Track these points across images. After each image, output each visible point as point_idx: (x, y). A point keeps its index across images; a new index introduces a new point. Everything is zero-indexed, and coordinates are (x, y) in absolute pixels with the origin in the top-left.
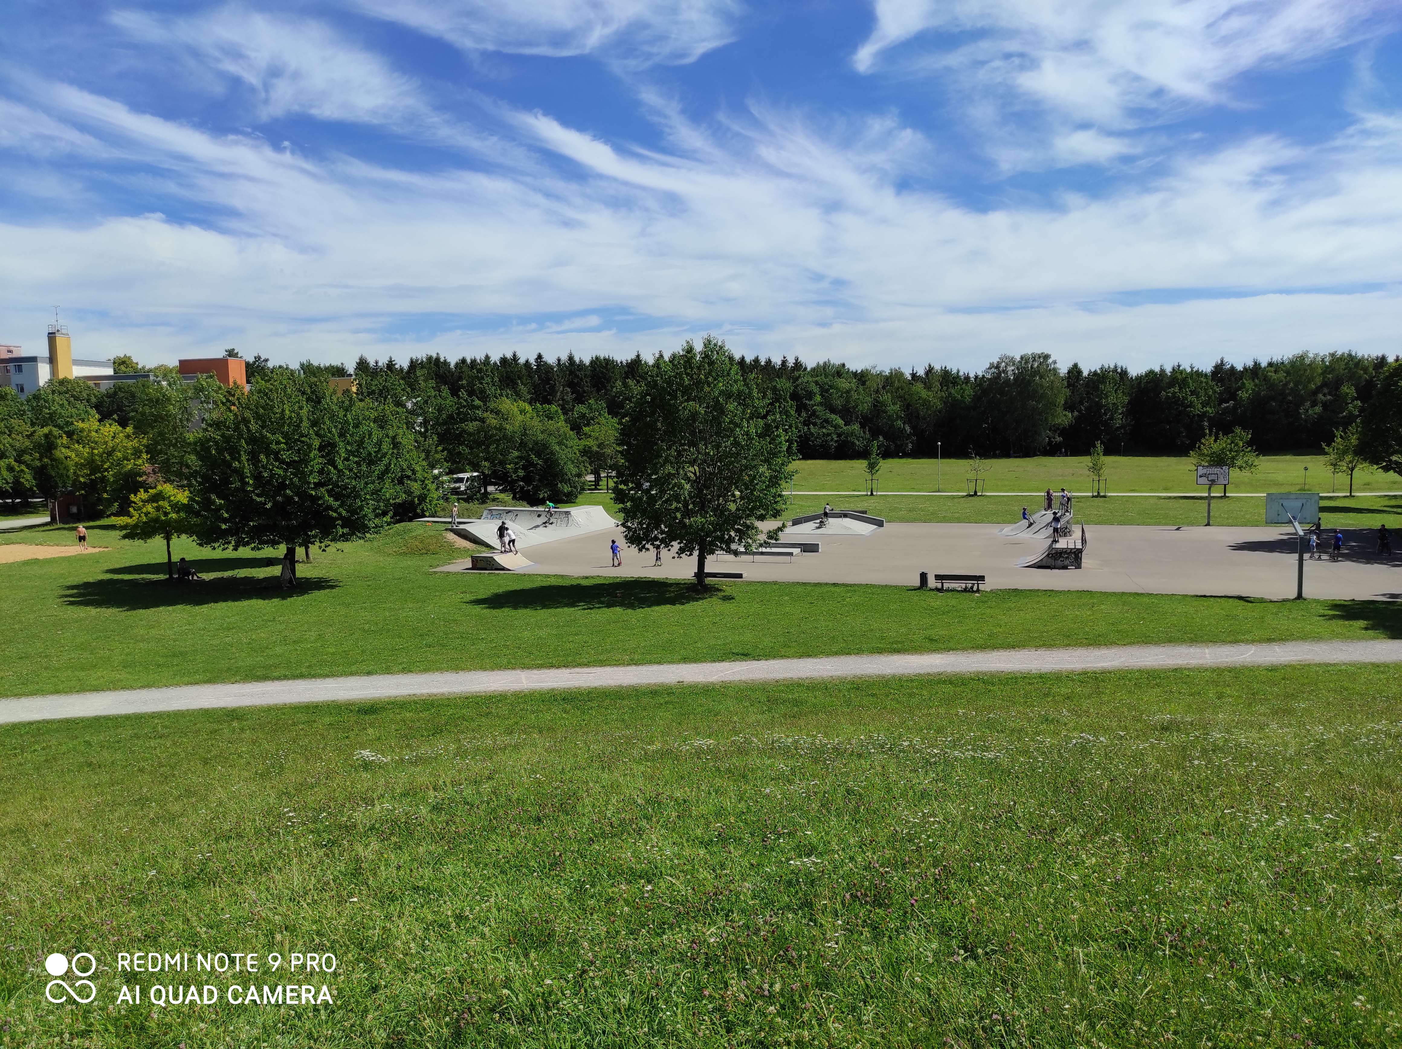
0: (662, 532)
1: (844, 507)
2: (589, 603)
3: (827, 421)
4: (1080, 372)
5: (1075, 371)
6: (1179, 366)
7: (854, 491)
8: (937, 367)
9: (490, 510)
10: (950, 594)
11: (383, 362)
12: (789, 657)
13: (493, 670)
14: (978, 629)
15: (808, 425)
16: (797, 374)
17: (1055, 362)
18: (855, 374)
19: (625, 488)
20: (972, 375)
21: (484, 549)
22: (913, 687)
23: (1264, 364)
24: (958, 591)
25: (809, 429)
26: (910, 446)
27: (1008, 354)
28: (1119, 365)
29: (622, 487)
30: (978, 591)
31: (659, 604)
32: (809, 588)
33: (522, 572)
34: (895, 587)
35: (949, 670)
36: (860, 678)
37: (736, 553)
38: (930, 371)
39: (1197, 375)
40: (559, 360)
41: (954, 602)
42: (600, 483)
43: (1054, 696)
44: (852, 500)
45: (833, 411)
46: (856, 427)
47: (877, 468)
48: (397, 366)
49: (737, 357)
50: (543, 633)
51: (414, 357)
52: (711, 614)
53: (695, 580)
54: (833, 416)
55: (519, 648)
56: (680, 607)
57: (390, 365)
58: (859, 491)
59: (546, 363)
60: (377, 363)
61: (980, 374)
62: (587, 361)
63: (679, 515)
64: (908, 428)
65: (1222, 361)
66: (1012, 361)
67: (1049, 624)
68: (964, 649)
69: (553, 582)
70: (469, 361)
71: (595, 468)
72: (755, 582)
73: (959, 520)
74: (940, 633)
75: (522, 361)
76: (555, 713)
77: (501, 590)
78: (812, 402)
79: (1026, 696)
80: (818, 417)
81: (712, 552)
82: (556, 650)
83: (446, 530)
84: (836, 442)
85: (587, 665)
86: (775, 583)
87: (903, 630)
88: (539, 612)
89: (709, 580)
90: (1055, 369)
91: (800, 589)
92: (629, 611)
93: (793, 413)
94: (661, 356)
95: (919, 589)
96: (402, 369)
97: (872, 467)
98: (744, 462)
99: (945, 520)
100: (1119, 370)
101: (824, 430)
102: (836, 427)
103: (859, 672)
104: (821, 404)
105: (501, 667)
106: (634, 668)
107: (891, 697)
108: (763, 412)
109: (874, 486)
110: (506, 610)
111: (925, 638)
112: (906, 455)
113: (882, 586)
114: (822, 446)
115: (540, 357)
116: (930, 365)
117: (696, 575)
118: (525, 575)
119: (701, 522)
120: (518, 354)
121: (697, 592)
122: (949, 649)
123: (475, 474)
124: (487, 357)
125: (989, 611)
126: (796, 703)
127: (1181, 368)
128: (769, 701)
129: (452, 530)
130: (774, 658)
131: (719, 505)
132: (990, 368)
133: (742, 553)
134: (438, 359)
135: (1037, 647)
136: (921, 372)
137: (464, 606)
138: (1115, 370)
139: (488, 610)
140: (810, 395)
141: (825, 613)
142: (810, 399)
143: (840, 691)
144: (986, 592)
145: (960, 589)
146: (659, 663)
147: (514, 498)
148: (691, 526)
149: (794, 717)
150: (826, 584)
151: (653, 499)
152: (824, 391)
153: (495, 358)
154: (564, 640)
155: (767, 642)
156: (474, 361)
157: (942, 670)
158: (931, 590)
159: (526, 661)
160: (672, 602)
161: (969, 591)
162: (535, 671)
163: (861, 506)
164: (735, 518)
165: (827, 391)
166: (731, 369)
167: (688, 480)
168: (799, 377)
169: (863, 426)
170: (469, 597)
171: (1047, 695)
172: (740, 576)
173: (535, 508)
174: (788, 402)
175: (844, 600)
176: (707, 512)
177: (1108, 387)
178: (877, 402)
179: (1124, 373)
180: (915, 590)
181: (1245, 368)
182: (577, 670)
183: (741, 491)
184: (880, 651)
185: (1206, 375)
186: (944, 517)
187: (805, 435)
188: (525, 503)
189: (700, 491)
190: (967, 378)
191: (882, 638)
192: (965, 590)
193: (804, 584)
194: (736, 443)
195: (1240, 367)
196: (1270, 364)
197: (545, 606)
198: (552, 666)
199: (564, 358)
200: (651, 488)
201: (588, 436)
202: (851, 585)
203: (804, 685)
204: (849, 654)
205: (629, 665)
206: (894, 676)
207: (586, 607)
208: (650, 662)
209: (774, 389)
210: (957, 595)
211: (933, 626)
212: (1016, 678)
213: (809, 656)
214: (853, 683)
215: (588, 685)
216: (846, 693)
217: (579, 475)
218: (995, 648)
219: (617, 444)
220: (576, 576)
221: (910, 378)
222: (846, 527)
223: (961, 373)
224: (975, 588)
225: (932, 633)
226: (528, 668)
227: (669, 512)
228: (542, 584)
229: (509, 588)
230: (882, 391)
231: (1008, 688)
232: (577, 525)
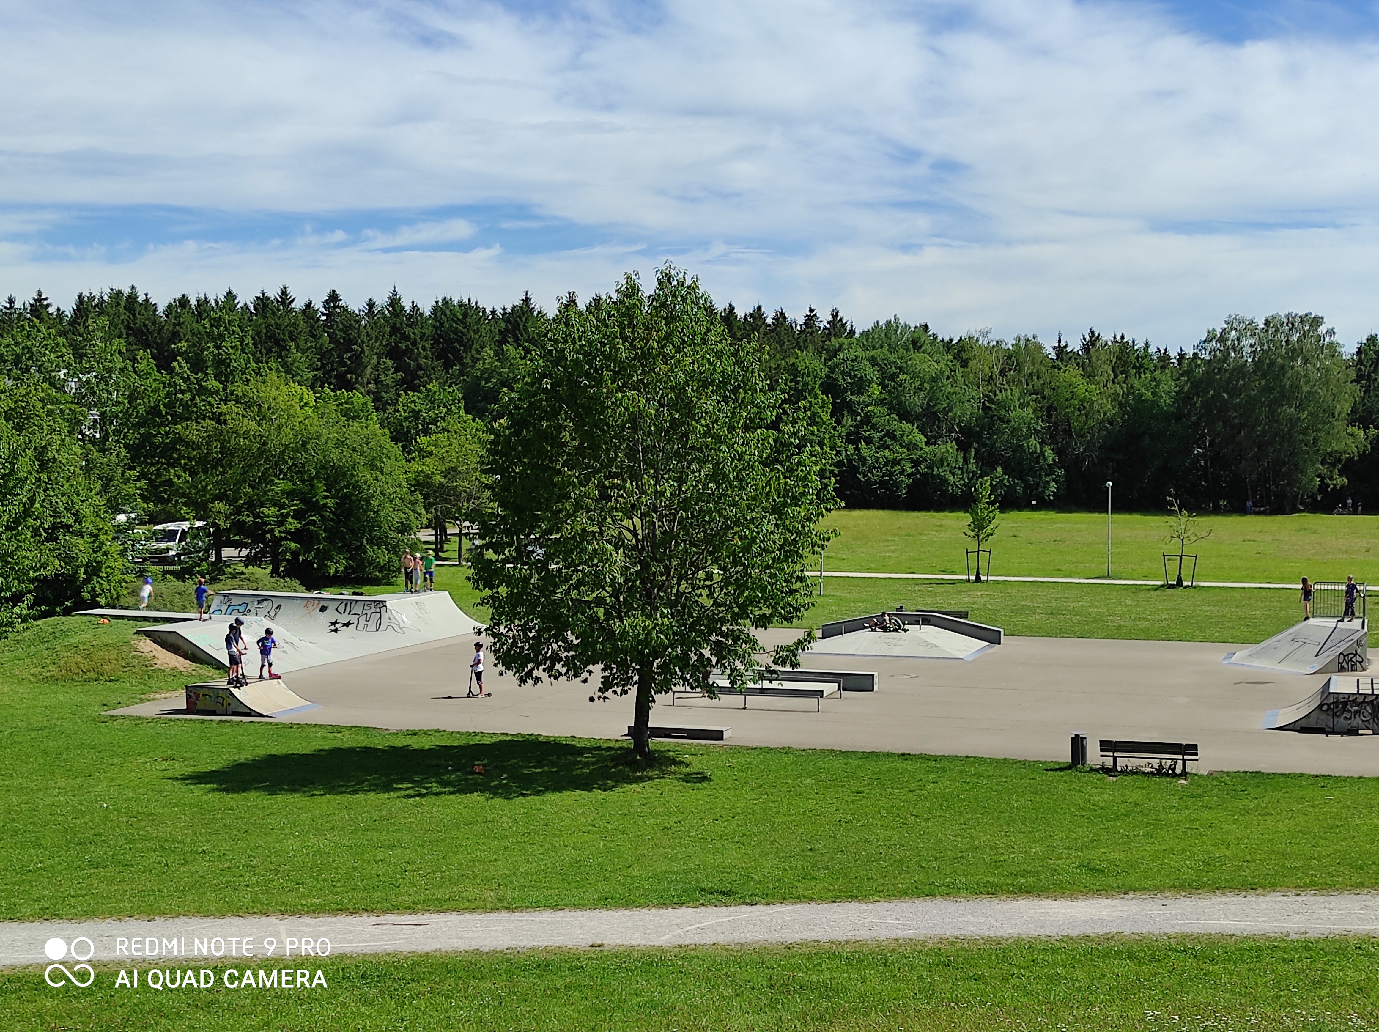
0: (569, 647)
1: (926, 603)
2: (419, 784)
3: (891, 435)
5: (1371, 350)
7: (943, 572)
9: (225, 595)
10: (1129, 779)
12: (812, 899)
13: (224, 916)
14: (1184, 851)
15: (855, 442)
16: (835, 342)
19: (495, 557)
21: (212, 672)
22: (1055, 964)
24: (1144, 773)
25: (857, 449)
26: (1053, 487)
29: (490, 554)
30: (1184, 774)
31: (558, 788)
32: (855, 763)
33: (286, 719)
34: (1024, 763)
35: (1127, 929)
36: (952, 944)
37: (711, 691)
41: (1136, 796)
42: (446, 547)
43: (1333, 987)
44: (940, 589)
45: (905, 415)
46: (948, 449)
47: (988, 530)
49: (720, 306)
50: (324, 844)
52: (658, 810)
53: (629, 743)
54: (906, 426)
55: (277, 872)
56: (598, 795)
58: (953, 573)
61: (1190, 352)
63: (601, 612)
64: (1050, 455)
67: (1322, 842)
68: (1158, 889)
69: (347, 741)
71: (436, 517)
72: (748, 748)
73: (1147, 635)
74: (1111, 856)
76: (343, 1005)
77: (243, 757)
78: (864, 398)
79: (1277, 984)
80: (874, 427)
81: (665, 687)
82: (350, 877)
83: (138, 632)
84: (909, 476)
85: (411, 909)
86: (788, 751)
87: (1038, 849)
88: (318, 799)
89: (655, 743)
91: (837, 763)
92: (498, 802)
93: (826, 417)
94: (572, 301)
95: (1069, 768)
97: (979, 526)
98: (730, 512)
99: (1119, 633)
101: (887, 453)
102: (912, 446)
103: (950, 932)
104: (881, 402)
105: (239, 909)
106: (504, 916)
107: (1012, 981)
108: (770, 415)
109: (983, 564)
110: (253, 795)
111: (1081, 866)
112: (1044, 505)
113: (997, 761)
114: (882, 484)
117: (632, 731)
118: (291, 726)
119: (644, 628)
121: (635, 766)
122: (1125, 890)
123: (199, 524)
125: (1205, 814)
126: (826, 991)
128: (771, 986)
129: (148, 634)
130: (783, 900)
131: (679, 595)
133: (723, 690)
135: (1300, 889)
137: (168, 784)
139: (217, 795)
140: (860, 385)
141: (884, 813)
142: (860, 393)
143: (912, 968)
144: (1201, 776)
145: (1148, 770)
146: (556, 907)
147: (275, 572)
148: (624, 635)
149: (821, 1019)
150: (888, 755)
151: (550, 581)
152: (887, 378)
154: (366, 857)
155: (769, 866)
157: (1114, 930)
158: (1092, 770)
159: (290, 898)
160: (586, 784)
161: (1167, 775)
162: (307, 920)
163: (954, 602)
164: (713, 623)
165: (893, 377)
166: (709, 330)
167: (618, 543)
168: (840, 348)
169: (963, 447)
170: (180, 769)
171: (1318, 984)
172: (718, 735)
173: (314, 594)
174: (816, 397)
175: (922, 787)
176: (657, 609)
178: (991, 401)
180: (1061, 769)
182: (390, 918)
183: (724, 569)
184: (992, 891)
186: (1119, 627)
187: (850, 461)
188: (296, 583)
189: (645, 566)
191: (997, 864)
192: (1159, 772)
193: (844, 753)
194: (718, 475)
197: (332, 790)
198: (341, 910)
200: (549, 557)
201: (424, 454)
202: (936, 759)
203: (840, 955)
204: (931, 894)
205: (495, 909)
206: (1018, 940)
207: (411, 792)
208: (537, 906)
209: (793, 370)
210: (1144, 782)
211: (1095, 842)
212: (1259, 949)
213: (852, 898)
214: (939, 953)
215: (413, 948)
216: (925, 974)
217: (404, 529)
218: (1217, 887)
219: (483, 472)
220: (394, 728)
222: (927, 644)
224: (1178, 771)
225: (1094, 855)
226: (294, 913)
227: (579, 605)
228: (327, 745)
229: (261, 752)
230: (999, 380)
231: (1243, 968)
232: (399, 628)
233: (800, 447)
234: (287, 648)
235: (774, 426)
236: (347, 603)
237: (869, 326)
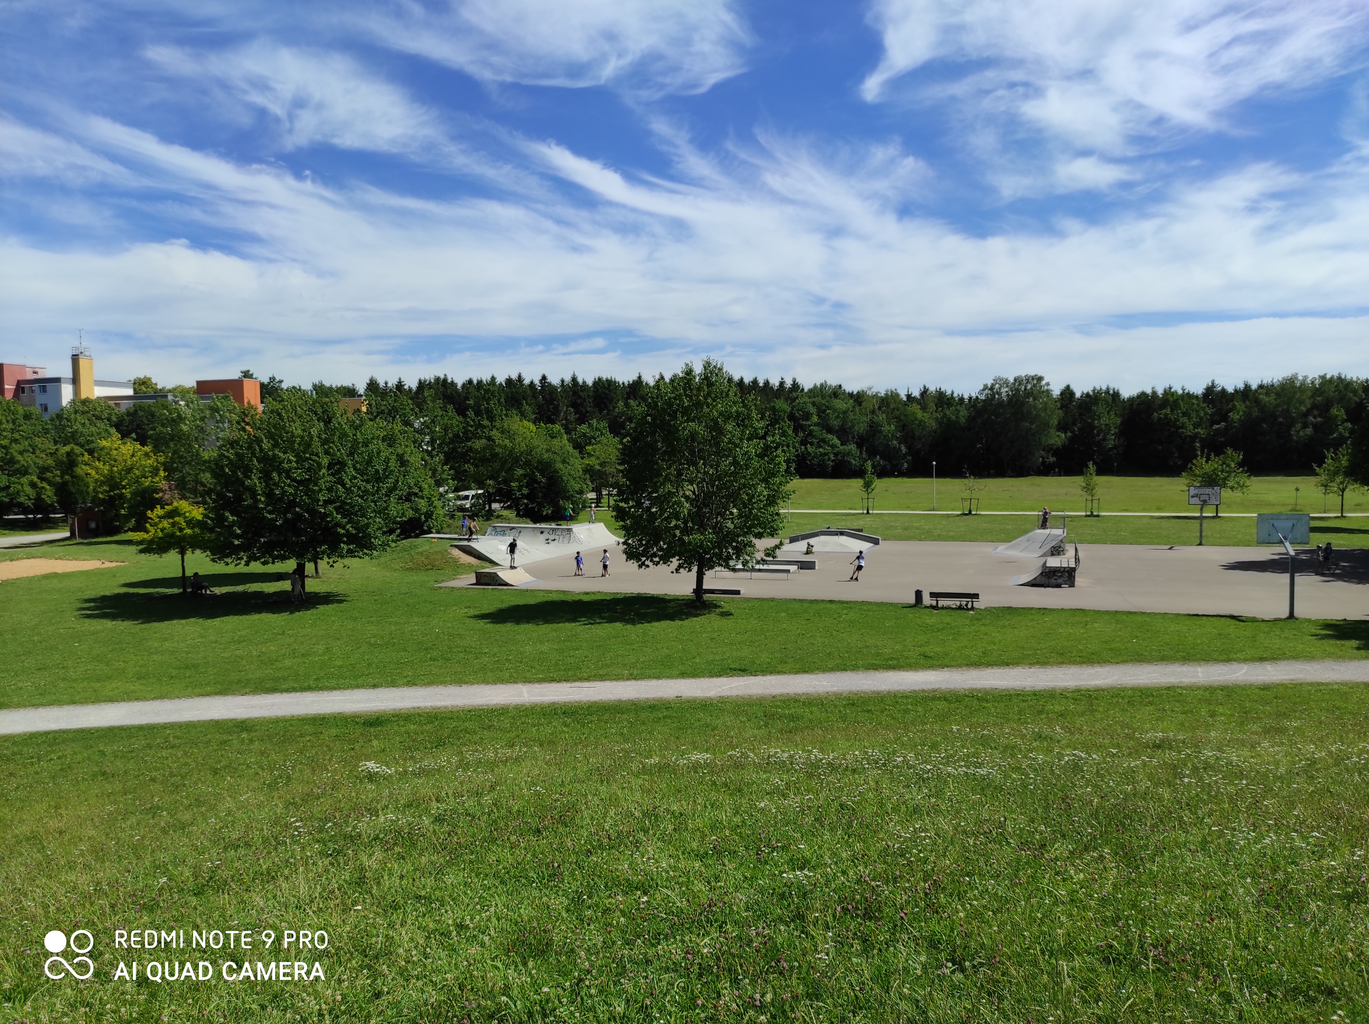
0: (661, 549)
1: (841, 525)
2: (590, 618)
3: (823, 440)
4: (1072, 394)
5: (1067, 393)
6: (1170, 388)
7: (850, 509)
8: (932, 389)
9: (494, 527)
10: (944, 611)
11: (392, 382)
12: (785, 673)
13: (496, 684)
14: (972, 647)
15: (805, 445)
16: (794, 394)
17: (1048, 384)
18: (851, 395)
19: (626, 506)
20: (966, 396)
21: (488, 564)
22: (907, 704)
23: (1254, 387)
24: (952, 609)
25: (806, 448)
26: (906, 465)
27: (1002, 376)
28: (1111, 386)
29: (622, 505)
30: (972, 608)
31: (659, 620)
32: (806, 605)
33: (524, 587)
34: (891, 604)
35: (944, 686)
36: (856, 694)
37: (734, 570)
38: (925, 392)
39: (1188, 397)
40: (563, 381)
41: (948, 619)
42: (602, 501)
43: (1048, 714)
44: (849, 518)
45: (830, 430)
46: (852, 447)
47: (872, 487)
48: (406, 387)
49: (736, 378)
50: (545, 648)
51: (423, 378)
52: (709, 630)
53: (693, 596)
54: (830, 436)
55: (521, 662)
56: (678, 623)
57: (400, 386)
58: (855, 509)
59: (550, 384)
60: (386, 383)
61: (974, 395)
62: (590, 382)
63: (678, 533)
64: (904, 449)
65: (1213, 383)
66: (1006, 382)
67: (1042, 641)
68: (959, 666)
69: (555, 597)
70: (475, 382)
71: (596, 486)
72: (753, 599)
73: (954, 539)
74: (935, 650)
75: (527, 382)
76: (555, 727)
77: (504, 606)
78: (809, 423)
79: (1020, 712)
80: (814, 437)
81: (711, 568)
82: (556, 664)
83: (452, 546)
84: (833, 461)
85: (587, 679)
86: (773, 600)
87: (898, 647)
88: (541, 627)
89: (707, 597)
90: (1048, 391)
91: (797, 606)
92: (629, 627)
93: (790, 432)
94: (662, 378)
95: (914, 606)
96: (410, 390)
97: (867, 485)
98: (743, 481)
99: (939, 538)
100: (1111, 392)
101: (821, 450)
102: (833, 446)
103: (854, 688)
104: (818, 424)
105: (503, 680)
106: (632, 683)
107: (886, 712)
108: (761, 432)
109: (870, 505)
110: (509, 625)
111: (920, 655)
112: (902, 474)
113: (878, 603)
114: (819, 465)
115: (544, 378)
116: (925, 387)
117: (695, 591)
118: (527, 590)
119: (700, 540)
120: (523, 376)
121: (696, 608)
122: (943, 666)
123: (480, 492)
124: (493, 378)
125: (983, 628)
126: (792, 718)
127: (1172, 390)
128: (765, 716)
129: (456, 546)
130: (771, 673)
131: (717, 523)
132: (984, 390)
133: (739, 570)
134: (445, 380)
135: (1031, 665)
136: (916, 393)
137: (468, 621)
138: (1107, 392)
139: (491, 625)
140: (807, 416)
141: (821, 630)
142: (807, 420)
143: (836, 706)
144: (981, 609)
145: (954, 606)
146: (658, 678)
147: (518, 515)
148: (690, 543)
149: (790, 732)
150: (823, 601)
151: (653, 517)
152: (821, 412)
153: (501, 379)
154: (565, 654)
155: (764, 657)
156: (480, 382)
157: (937, 687)
158: (926, 607)
159: (528, 675)
160: (672, 618)
161: (964, 609)
162: (536, 685)
163: (857, 524)
164: (734, 537)
165: (824, 411)
166: (730, 390)
167: (687, 498)
168: (797, 398)
169: (859, 446)
170: (473, 612)
171: (1040, 712)
172: (738, 592)
173: (538, 525)
174: (785, 422)
175: (840, 617)
176: (706, 530)
177: (1100, 409)
178: (873, 422)
179: (1116, 395)
180: (910, 607)
181: (1236, 390)
182: (577, 684)
183: (739, 510)
184: (875, 668)
185: (1197, 397)
186: (939, 535)
187: (803, 454)
188: (528, 520)
189: (700, 509)
190: (962, 399)
191: (878, 655)
192: (960, 608)
193: (801, 601)
194: (735, 463)
195: (1230, 389)
196: (1261, 387)
197: (547, 621)
198: (552, 680)
199: (568, 379)
200: (652, 506)
201: (590, 455)
202: (847, 602)
203: (800, 701)
204: (845, 670)
205: (628, 679)
206: (889, 692)
207: (586, 622)
208: (649, 677)
209: (773, 409)
210: (953, 613)
211: (928, 643)
212: (1010, 695)
213: (805, 672)
214: (849, 699)
215: (588, 699)
216: (842, 709)
217: (581, 492)
218: (989, 665)
219: (619, 464)
220: (577, 591)
221: (905, 399)
222: (842, 545)
223: (955, 395)
224: (969, 606)
225: (927, 650)
226: (530, 682)
227: (669, 529)
228: (545, 599)
229: (512, 604)
230: (877, 412)
231: (1002, 705)
232: (579, 542)
233: (776, 448)
234: (524, 552)
235: (764, 437)
236: (553, 530)
237: (811, 386)
